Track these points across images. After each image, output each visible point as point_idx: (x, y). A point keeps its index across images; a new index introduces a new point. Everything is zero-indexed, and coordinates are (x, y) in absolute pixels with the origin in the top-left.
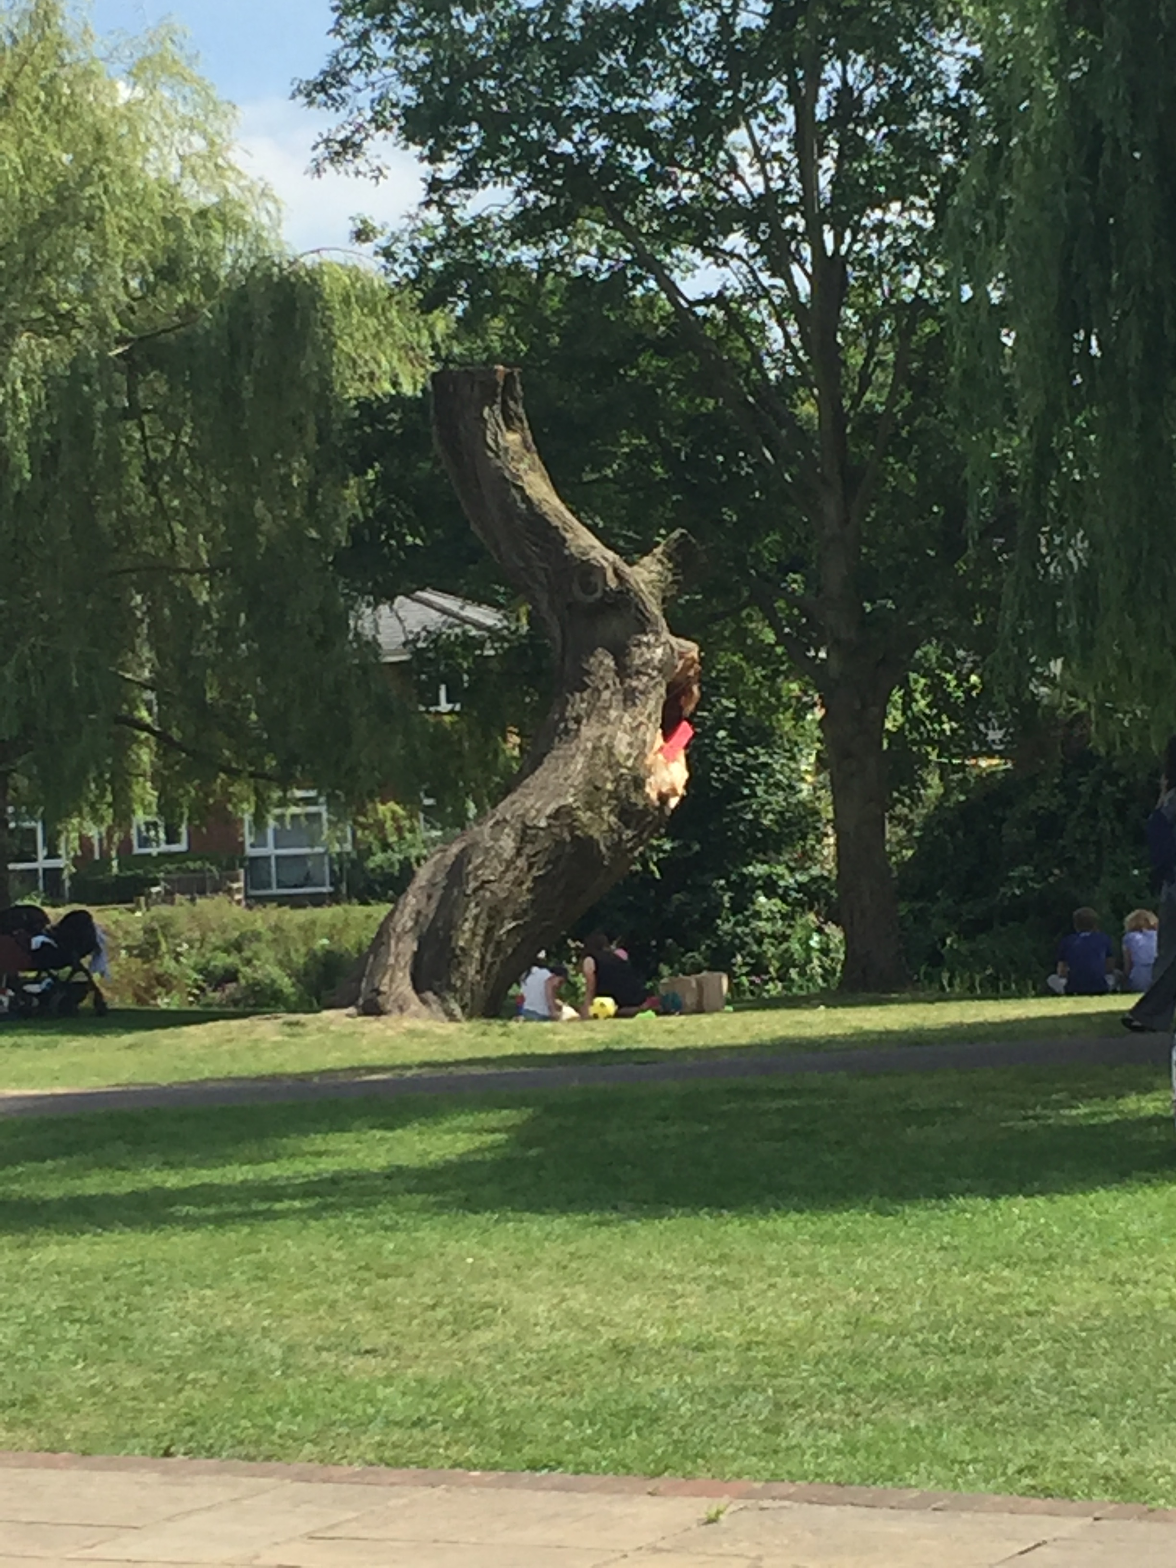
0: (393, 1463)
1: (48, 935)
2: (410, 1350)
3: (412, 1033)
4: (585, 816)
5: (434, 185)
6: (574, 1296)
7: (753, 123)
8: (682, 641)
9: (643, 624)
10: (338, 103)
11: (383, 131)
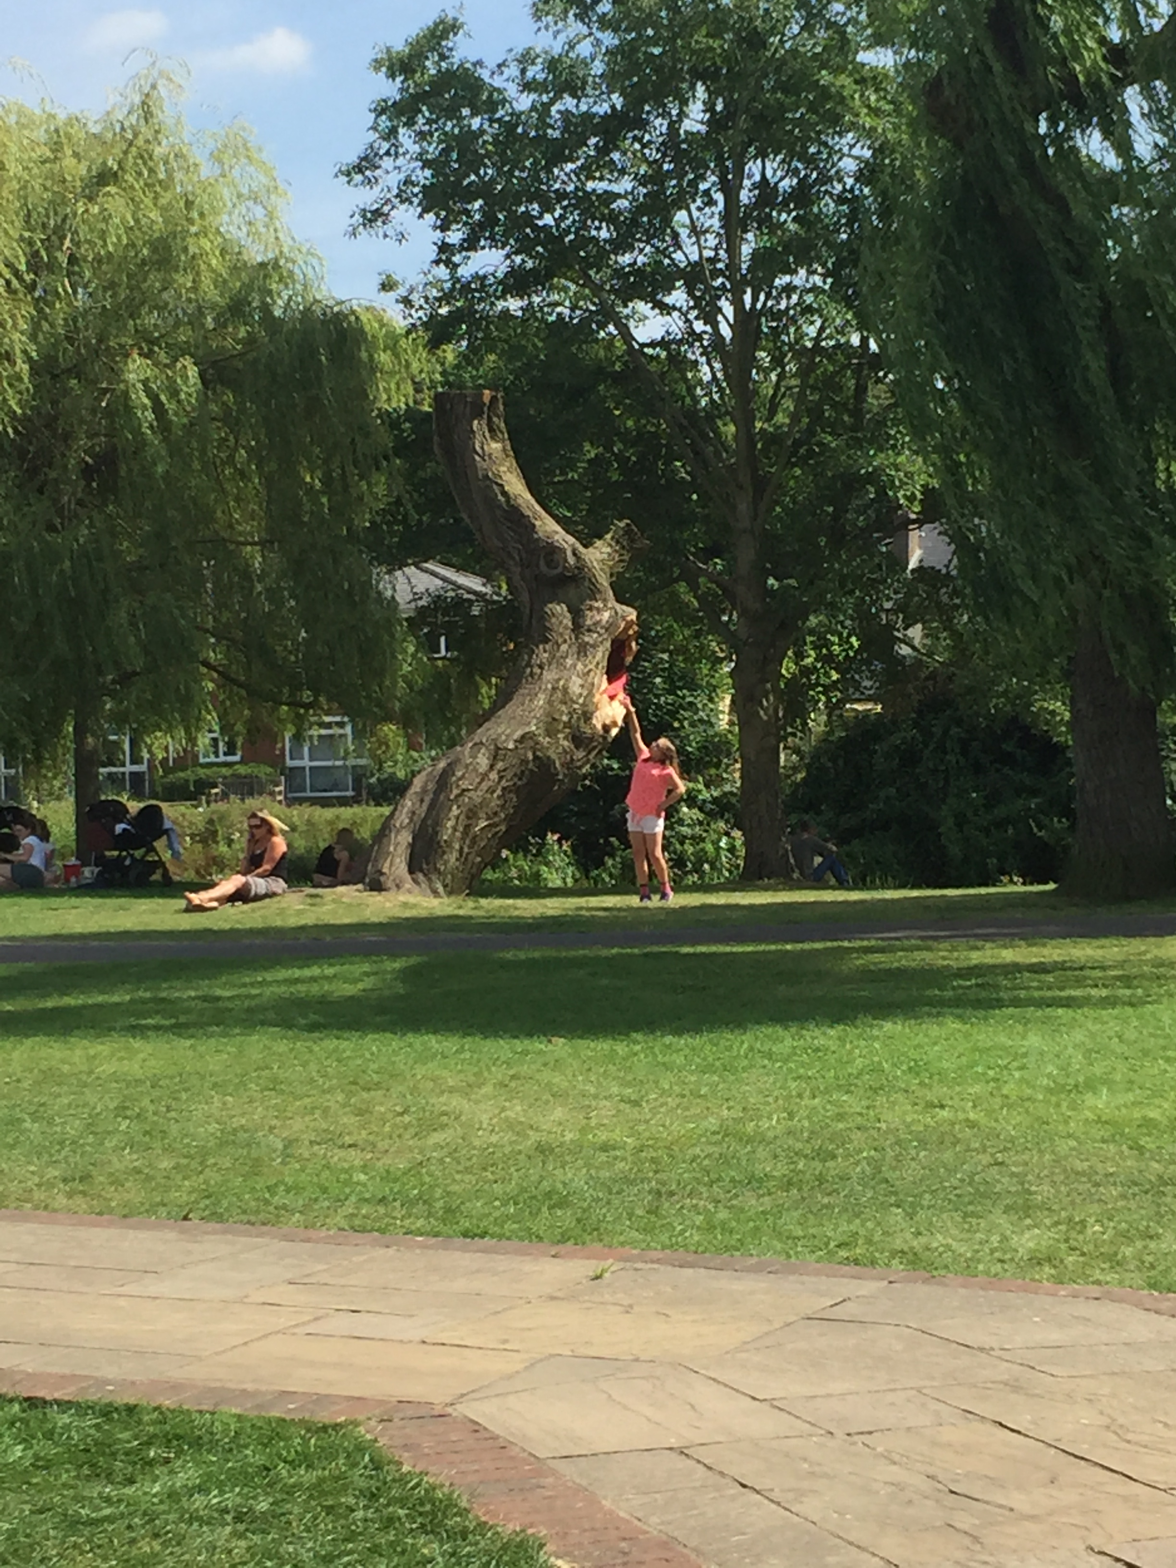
0: (363, 1230)
1: (129, 824)
2: (382, 1145)
3: (405, 905)
4: (545, 741)
5: (444, 248)
6: (511, 1109)
7: (693, 207)
8: (624, 607)
9: (594, 592)
10: (369, 182)
11: (406, 206)
